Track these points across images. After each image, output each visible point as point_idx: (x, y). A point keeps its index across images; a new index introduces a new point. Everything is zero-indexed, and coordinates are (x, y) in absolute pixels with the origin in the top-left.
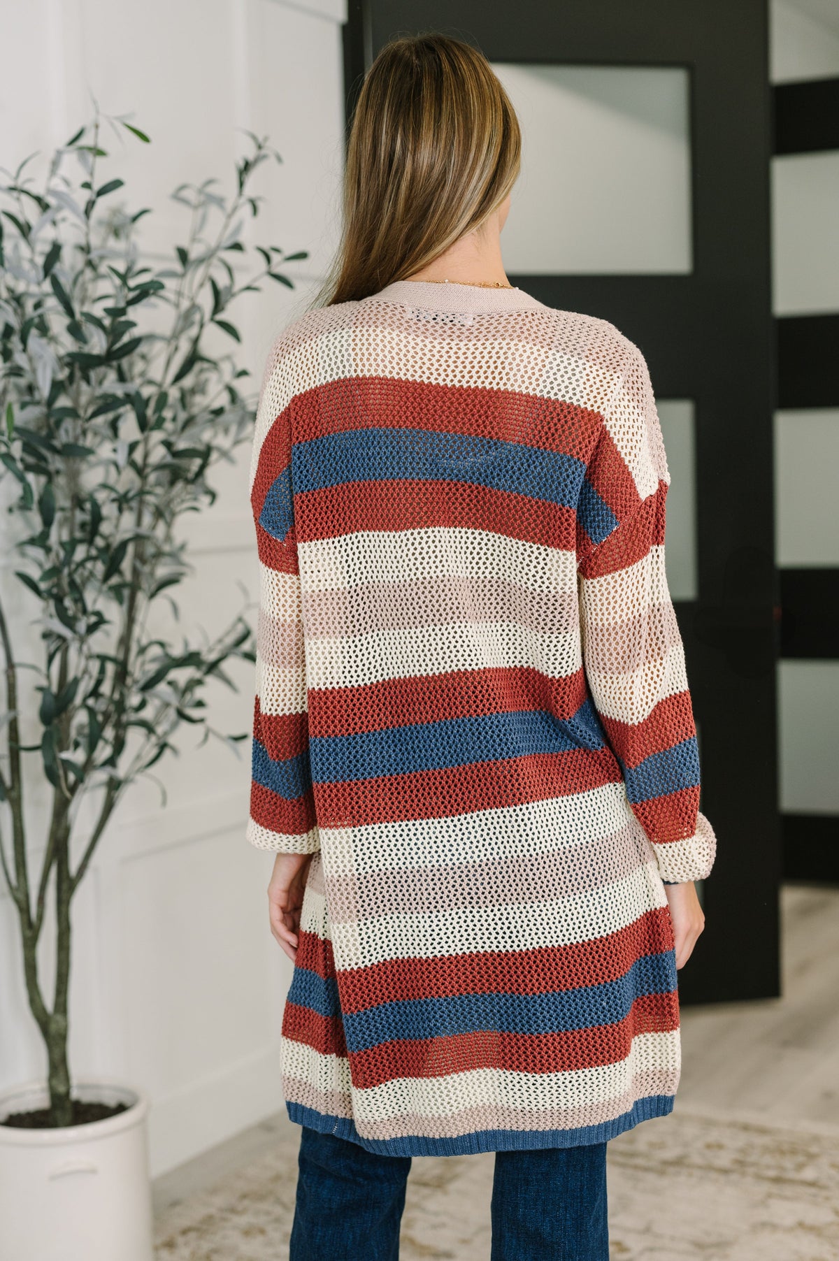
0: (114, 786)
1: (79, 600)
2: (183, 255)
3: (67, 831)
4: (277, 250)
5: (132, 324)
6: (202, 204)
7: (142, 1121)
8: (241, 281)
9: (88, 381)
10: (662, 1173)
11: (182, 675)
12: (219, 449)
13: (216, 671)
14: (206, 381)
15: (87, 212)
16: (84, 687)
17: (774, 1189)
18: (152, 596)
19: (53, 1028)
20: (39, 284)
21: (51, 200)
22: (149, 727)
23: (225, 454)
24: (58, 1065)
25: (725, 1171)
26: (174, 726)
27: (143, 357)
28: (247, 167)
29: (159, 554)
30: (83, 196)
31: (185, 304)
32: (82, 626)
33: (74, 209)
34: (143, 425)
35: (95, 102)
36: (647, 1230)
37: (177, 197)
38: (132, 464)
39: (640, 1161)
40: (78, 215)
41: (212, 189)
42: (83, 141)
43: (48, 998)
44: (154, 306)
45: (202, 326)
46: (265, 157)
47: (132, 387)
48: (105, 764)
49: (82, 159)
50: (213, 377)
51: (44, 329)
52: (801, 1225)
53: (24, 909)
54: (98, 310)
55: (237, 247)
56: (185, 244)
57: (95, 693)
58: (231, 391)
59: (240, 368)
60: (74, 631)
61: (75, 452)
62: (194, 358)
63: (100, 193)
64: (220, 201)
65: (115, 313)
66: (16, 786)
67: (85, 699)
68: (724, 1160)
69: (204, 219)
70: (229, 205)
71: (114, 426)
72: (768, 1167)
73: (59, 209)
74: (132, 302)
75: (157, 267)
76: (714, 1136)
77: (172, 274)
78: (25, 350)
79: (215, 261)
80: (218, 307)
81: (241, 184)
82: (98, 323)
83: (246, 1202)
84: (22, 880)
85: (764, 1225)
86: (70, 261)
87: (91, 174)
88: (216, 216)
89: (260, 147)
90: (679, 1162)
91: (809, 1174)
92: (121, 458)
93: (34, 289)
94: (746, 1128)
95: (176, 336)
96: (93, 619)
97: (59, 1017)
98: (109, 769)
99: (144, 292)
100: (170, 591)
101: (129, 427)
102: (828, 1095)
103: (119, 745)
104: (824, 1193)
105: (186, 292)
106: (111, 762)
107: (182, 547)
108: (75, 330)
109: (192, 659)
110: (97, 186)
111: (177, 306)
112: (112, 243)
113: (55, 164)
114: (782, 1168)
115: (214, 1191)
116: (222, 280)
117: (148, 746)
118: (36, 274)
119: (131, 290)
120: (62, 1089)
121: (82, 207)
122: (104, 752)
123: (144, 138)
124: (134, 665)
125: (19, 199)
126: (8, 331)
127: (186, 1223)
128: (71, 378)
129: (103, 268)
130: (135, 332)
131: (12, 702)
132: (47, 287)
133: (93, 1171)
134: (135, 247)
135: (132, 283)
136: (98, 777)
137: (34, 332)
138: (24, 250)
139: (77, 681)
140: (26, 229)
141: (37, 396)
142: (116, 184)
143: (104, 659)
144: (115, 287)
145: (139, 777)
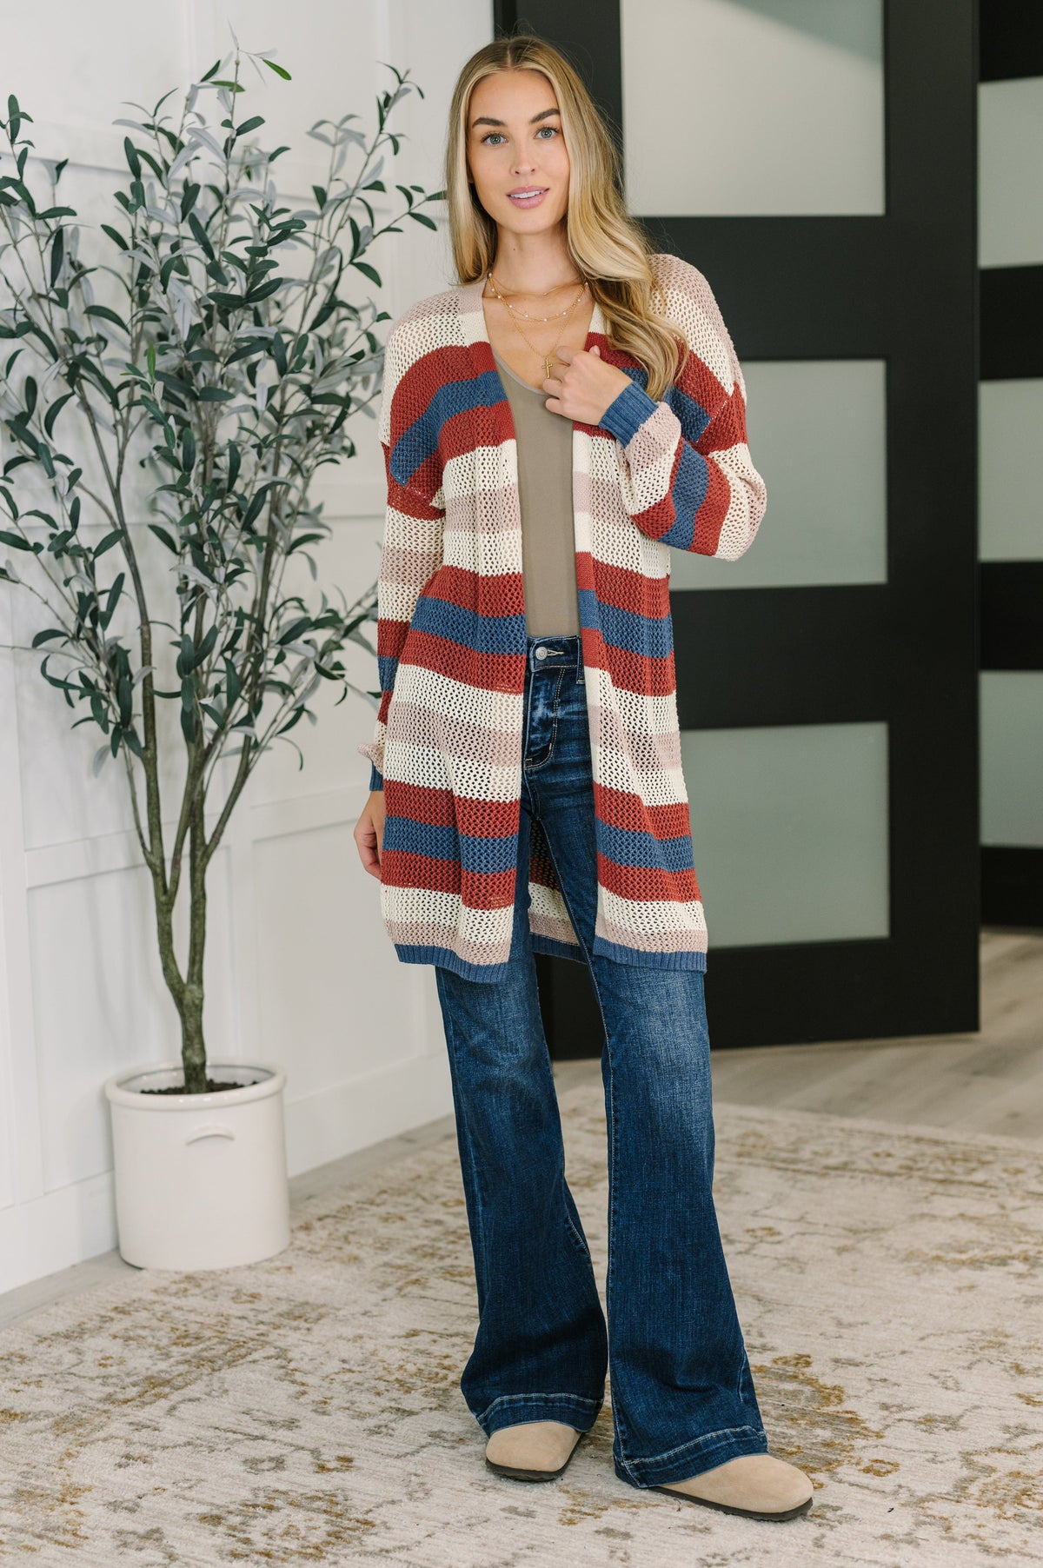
0: (251, 747)
1: (218, 546)
2: (321, 194)
3: (203, 795)
4: (419, 190)
5: (274, 264)
6: (341, 141)
7: (278, 1093)
8: (381, 222)
9: (226, 327)
10: (824, 1175)
11: (322, 636)
12: (358, 400)
13: (352, 634)
14: (345, 331)
15: (226, 151)
16: (222, 639)
17: (940, 1189)
18: (289, 553)
19: (188, 997)
20: (177, 226)
21: (185, 138)
22: (285, 689)
23: (363, 406)
24: (193, 1037)
25: (890, 1175)
26: (314, 686)
27: (278, 305)
28: (388, 101)
29: (295, 513)
30: (222, 135)
31: (324, 246)
32: (220, 573)
33: (212, 146)
34: (282, 370)
35: (235, 38)
36: (801, 1219)
37: (314, 133)
38: (271, 409)
39: (800, 1166)
40: (218, 154)
41: (351, 125)
42: (218, 77)
43: (183, 968)
44: (295, 248)
45: (341, 269)
46: (407, 91)
47: (269, 332)
48: (241, 723)
49: (222, 97)
50: (351, 326)
51: (183, 270)
52: (962, 1215)
53: (158, 874)
54: (240, 251)
55: (378, 186)
56: (323, 184)
57: (231, 646)
58: (370, 337)
59: (380, 312)
60: (214, 580)
61: (214, 395)
62: (332, 305)
63: (240, 132)
64: (360, 138)
65: (256, 252)
66: (151, 744)
67: (222, 653)
68: (891, 1165)
69: (343, 156)
70: (369, 143)
71: (252, 372)
72: (937, 1171)
73: (195, 146)
74: (273, 242)
75: (296, 208)
76: (884, 1146)
77: (312, 216)
78: (164, 292)
79: (354, 201)
80: (357, 249)
81: (382, 121)
82: (239, 263)
83: (384, 1196)
84: (156, 842)
85: (923, 1216)
86: (205, 203)
87: (232, 112)
88: (355, 152)
89: (401, 82)
90: (844, 1167)
91: (979, 1177)
92: (261, 404)
93: (170, 230)
94: (918, 1140)
95: (314, 280)
96: (232, 567)
97: (194, 987)
98: (246, 729)
99: (285, 233)
100: (306, 547)
101: (268, 372)
102: (1015, 1115)
103: (256, 706)
104: (993, 1191)
105: (324, 234)
106: (248, 721)
107: (319, 509)
108: (214, 271)
109: (331, 620)
110: (236, 125)
111: (315, 249)
112: (244, 183)
113: (190, 100)
114: (952, 1173)
115: (351, 1187)
116: (363, 221)
117: (286, 709)
118: (173, 213)
119: (272, 229)
120: (197, 1060)
121: (222, 146)
122: (241, 709)
123: (285, 75)
124: (270, 624)
125: (156, 138)
126: (145, 272)
127: (323, 1212)
128: (209, 320)
129: (238, 209)
130: (273, 274)
131: (146, 659)
132: (186, 230)
133: (230, 1138)
134: (272, 186)
135: (274, 222)
136: (235, 739)
137: (174, 275)
138: (159, 190)
139: (214, 631)
140: (161, 171)
141: (173, 340)
142: (257, 122)
143: (240, 615)
144: (253, 227)
145: (274, 742)
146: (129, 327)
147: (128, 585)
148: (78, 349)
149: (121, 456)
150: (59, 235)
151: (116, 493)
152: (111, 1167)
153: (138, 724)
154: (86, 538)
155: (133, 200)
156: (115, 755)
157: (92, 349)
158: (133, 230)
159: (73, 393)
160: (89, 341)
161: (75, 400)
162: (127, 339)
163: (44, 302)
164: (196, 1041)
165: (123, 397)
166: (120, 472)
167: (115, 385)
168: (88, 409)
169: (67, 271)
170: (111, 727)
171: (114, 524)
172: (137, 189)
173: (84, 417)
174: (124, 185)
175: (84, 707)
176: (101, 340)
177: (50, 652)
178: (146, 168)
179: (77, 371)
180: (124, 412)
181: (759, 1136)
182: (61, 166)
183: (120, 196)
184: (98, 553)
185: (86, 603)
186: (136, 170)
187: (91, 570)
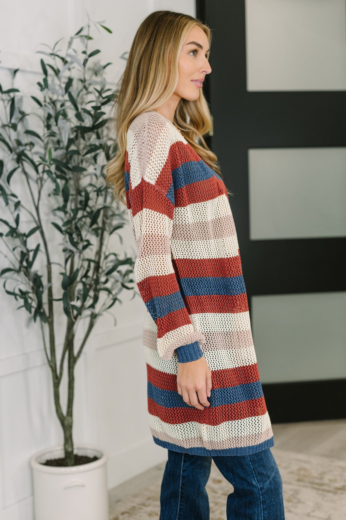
0: (94, 316)
1: (79, 235)
3: (73, 336)
5: (104, 113)
7: (105, 465)
9: (84, 139)
11: (124, 268)
15: (84, 64)
16: (81, 273)
18: (111, 233)
19: (66, 422)
20: (63, 96)
21: (68, 59)
22: (109, 291)
24: (68, 439)
26: (120, 290)
27: (108, 128)
29: (113, 215)
30: (83, 57)
32: (80, 246)
33: (78, 63)
34: (108, 158)
35: (88, 16)
37: (123, 57)
38: (103, 175)
40: (80, 65)
42: (82, 33)
43: (64, 410)
47: (103, 141)
48: (90, 307)
49: (83, 41)
51: (65, 116)
53: (54, 370)
54: (89, 107)
57: (86, 276)
60: (77, 249)
61: (78, 170)
63: (91, 55)
65: (96, 108)
66: (51, 316)
67: (81, 278)
71: (95, 158)
73: (72, 63)
74: (103, 104)
75: (114, 88)
78: (57, 125)
82: (89, 113)
83: (150, 501)
84: (53, 357)
86: (76, 86)
87: (86, 47)
92: (98, 172)
93: (60, 98)
96: (85, 243)
97: (69, 418)
98: (91, 309)
99: (109, 100)
100: (119, 231)
101: (102, 159)
103: (96, 299)
106: (92, 306)
108: (79, 116)
110: (89, 53)
112: (94, 78)
113: (70, 43)
115: (135, 496)
117: (109, 299)
118: (62, 91)
119: (103, 98)
120: (70, 450)
121: (82, 62)
122: (89, 302)
123: (110, 31)
124: (103, 263)
125: (54, 59)
126: (49, 117)
127: (123, 510)
128: (77, 137)
129: (91, 89)
130: (105, 117)
131: (50, 280)
132: (66, 97)
133: (83, 486)
134: (105, 80)
135: (104, 95)
136: (87, 313)
137: (61, 117)
138: (57, 81)
139: (78, 270)
140: (57, 72)
141: (61, 145)
142: (97, 52)
143: (90, 261)
144: (96, 97)
145: (104, 313)
146: (43, 138)
147: (42, 247)
148: (21, 148)
149: (40, 193)
150: (13, 100)
151: (37, 209)
152: (33, 493)
153: (46, 307)
154: (24, 228)
155: (44, 86)
156: (35, 320)
157: (28, 148)
158: (45, 98)
159: (19, 167)
160: (26, 145)
161: (20, 170)
162: (42, 144)
163: (7, 128)
164: (70, 441)
165: (40, 168)
166: (39, 200)
167: (37, 163)
168: (25, 173)
169: (17, 115)
170: (33, 310)
171: (36, 222)
172: (45, 80)
173: (24, 177)
174: (40, 78)
175: (21, 302)
176: (32, 144)
177: (7, 278)
178: (50, 71)
179: (20, 158)
180: (41, 175)
181: (305, 470)
182: (16, 71)
183: (39, 84)
184: (28, 236)
185: (24, 255)
186: (45, 72)
187: (25, 243)
